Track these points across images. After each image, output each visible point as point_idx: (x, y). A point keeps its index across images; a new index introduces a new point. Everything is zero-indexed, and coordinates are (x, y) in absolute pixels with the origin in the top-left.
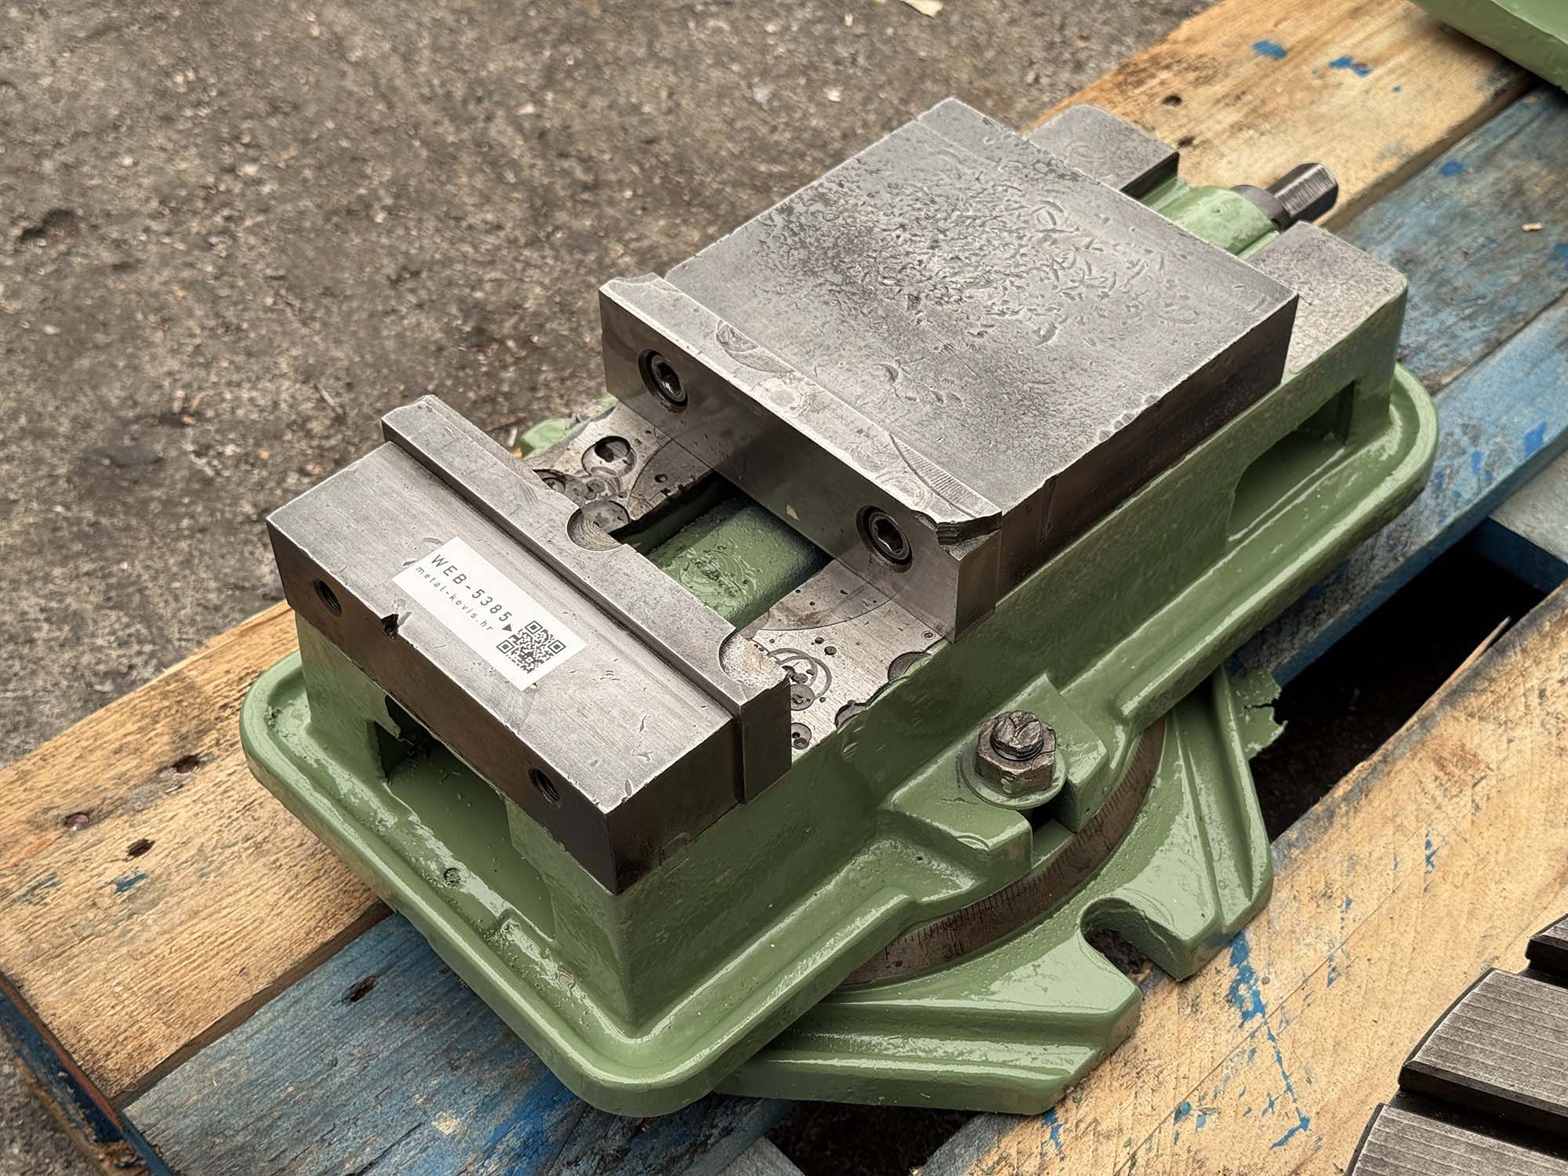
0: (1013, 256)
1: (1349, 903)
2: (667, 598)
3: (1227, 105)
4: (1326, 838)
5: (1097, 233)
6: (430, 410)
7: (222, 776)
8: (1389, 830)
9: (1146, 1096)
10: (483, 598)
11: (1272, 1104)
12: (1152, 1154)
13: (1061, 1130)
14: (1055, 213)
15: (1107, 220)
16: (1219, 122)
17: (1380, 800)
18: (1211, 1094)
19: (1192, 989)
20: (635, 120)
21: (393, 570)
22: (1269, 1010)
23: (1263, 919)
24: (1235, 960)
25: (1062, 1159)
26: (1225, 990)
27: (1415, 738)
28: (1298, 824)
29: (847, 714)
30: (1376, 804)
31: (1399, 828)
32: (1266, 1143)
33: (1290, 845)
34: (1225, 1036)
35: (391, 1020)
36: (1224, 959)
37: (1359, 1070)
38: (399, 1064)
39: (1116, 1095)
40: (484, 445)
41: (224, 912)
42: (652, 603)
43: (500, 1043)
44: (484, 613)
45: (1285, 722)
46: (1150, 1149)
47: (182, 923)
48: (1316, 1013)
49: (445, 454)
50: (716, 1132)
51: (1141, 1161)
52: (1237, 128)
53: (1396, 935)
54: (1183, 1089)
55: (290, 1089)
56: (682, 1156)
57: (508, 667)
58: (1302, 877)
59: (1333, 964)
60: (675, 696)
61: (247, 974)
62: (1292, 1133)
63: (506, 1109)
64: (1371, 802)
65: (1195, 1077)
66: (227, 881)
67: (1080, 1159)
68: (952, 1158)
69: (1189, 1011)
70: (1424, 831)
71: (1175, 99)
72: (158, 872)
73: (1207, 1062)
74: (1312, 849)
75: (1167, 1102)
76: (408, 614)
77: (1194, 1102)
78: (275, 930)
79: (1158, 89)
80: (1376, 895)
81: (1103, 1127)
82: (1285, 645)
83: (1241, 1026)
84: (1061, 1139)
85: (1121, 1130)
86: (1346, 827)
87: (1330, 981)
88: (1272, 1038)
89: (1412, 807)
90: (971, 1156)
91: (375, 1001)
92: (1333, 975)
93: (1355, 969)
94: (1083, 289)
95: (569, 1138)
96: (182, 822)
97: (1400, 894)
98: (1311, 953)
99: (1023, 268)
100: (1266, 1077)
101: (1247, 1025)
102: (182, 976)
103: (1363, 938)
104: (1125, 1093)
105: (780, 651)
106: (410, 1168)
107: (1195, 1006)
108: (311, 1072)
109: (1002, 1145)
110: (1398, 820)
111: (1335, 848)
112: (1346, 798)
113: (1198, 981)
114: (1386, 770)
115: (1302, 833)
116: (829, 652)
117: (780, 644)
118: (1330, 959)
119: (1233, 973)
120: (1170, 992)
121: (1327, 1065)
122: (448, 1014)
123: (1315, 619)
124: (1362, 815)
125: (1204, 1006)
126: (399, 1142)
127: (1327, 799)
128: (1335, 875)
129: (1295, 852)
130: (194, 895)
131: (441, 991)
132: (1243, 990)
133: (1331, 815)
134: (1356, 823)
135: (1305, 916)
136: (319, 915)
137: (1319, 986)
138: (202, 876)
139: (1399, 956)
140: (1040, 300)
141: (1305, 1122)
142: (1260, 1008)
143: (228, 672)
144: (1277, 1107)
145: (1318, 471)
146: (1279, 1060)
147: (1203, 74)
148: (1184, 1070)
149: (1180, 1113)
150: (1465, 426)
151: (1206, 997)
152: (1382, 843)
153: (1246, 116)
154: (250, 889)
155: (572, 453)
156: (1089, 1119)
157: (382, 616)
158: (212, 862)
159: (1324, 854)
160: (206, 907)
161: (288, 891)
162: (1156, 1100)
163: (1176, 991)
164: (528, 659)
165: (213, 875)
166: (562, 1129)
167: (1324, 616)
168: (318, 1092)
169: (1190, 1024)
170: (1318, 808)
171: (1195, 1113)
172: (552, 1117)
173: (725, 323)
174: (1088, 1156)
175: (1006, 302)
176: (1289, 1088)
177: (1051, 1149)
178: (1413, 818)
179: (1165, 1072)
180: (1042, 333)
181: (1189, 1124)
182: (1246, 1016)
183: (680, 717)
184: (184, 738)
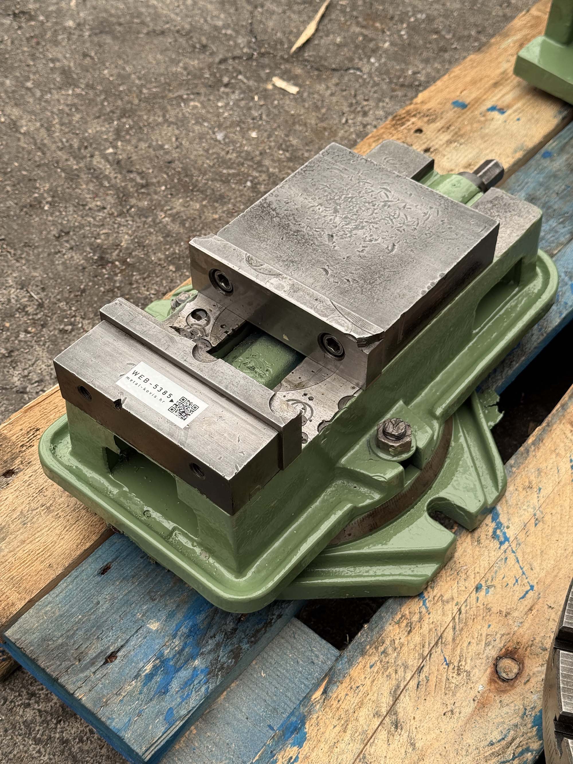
0: (372, 214)
1: (540, 489)
2: (242, 382)
3: (444, 132)
4: (527, 462)
5: (408, 201)
6: (121, 305)
7: (26, 478)
8: (554, 456)
9: (462, 583)
10: (158, 388)
11: (517, 581)
12: (468, 607)
13: (427, 601)
14: (388, 193)
15: (411, 195)
16: (441, 140)
17: (548, 443)
18: (490, 579)
19: (476, 534)
20: (162, 152)
21: (115, 379)
22: (511, 539)
23: (504, 500)
24: (494, 519)
25: (429, 614)
26: (490, 533)
27: (560, 414)
28: (514, 457)
29: (322, 426)
30: (547, 444)
31: (558, 455)
32: (516, 598)
33: (512, 466)
34: (493, 553)
35: (121, 581)
36: (488, 520)
37: (552, 562)
38: (128, 601)
39: (449, 583)
40: (148, 319)
41: (37, 540)
42: (236, 384)
43: (172, 587)
44: (160, 395)
45: (503, 412)
46: (466, 606)
47: (18, 547)
48: (531, 539)
49: (131, 324)
50: (275, 617)
51: (463, 611)
52: (449, 142)
53: (562, 502)
54: (478, 578)
55: (80, 617)
56: (261, 629)
57: (174, 418)
58: (518, 480)
59: (536, 517)
60: (251, 425)
61: (52, 567)
62: (527, 592)
63: (179, 616)
64: (544, 444)
65: (482, 572)
66: (36, 525)
67: (437, 613)
68: (381, 618)
69: (476, 543)
70: (568, 455)
71: (419, 131)
72: (3, 524)
73: (486, 565)
74: (521, 467)
75: (472, 584)
76: (126, 398)
77: (483, 584)
78: (62, 546)
79: (411, 126)
80: (551, 485)
81: (445, 598)
82: (499, 377)
83: (500, 548)
84: (428, 605)
85: (453, 599)
86: (535, 456)
87: (536, 525)
88: (513, 552)
89: (562, 445)
90: (389, 616)
91: (112, 573)
92: (537, 522)
93: (546, 518)
94: (405, 227)
95: (210, 626)
96: (11, 500)
97: (562, 484)
98: (526, 513)
99: (377, 219)
100: (512, 569)
101: (502, 547)
102: (23, 570)
103: (548, 504)
104: (453, 582)
105: (289, 401)
106: (140, 646)
107: (479, 541)
108: (88, 608)
109: (402, 610)
110: (557, 451)
111: (531, 466)
112: (533, 443)
113: (479, 530)
114: (549, 429)
115: (516, 461)
116: (311, 399)
117: (289, 397)
118: (535, 515)
119: (493, 525)
120: (467, 536)
121: (539, 561)
122: (147, 576)
123: (510, 365)
124: (541, 450)
125: (482, 541)
126: (133, 635)
127: (525, 444)
128: (532, 478)
129: (514, 469)
130: (22, 533)
131: (142, 566)
132: (498, 532)
133: (527, 451)
134: (539, 454)
135: (521, 497)
136: (81, 537)
137: (532, 528)
138: (24, 524)
139: (564, 511)
140: (386, 234)
141: (532, 587)
142: (507, 539)
143: (21, 430)
144: (519, 582)
145: (508, 299)
146: (518, 561)
147: (431, 118)
148: (477, 570)
149: (478, 588)
150: (566, 272)
151: (483, 537)
152: (551, 462)
153: (453, 136)
154: (47, 528)
155: (181, 318)
156: (438, 595)
157: (114, 400)
158: (28, 518)
159: (526, 469)
160: (28, 538)
161: (65, 527)
162: (467, 584)
163: (469, 536)
164: (183, 414)
165: (29, 523)
166: (206, 623)
167: (514, 363)
168: (93, 617)
169: (478, 549)
170: (522, 449)
171: (484, 588)
172: (200, 618)
173: (248, 254)
174: (440, 612)
175: (371, 235)
176: (523, 573)
177: (424, 610)
178: (563, 450)
179: (469, 571)
180: (390, 248)
181: (482, 593)
182: (501, 543)
183: (255, 435)
184: (5, 462)
